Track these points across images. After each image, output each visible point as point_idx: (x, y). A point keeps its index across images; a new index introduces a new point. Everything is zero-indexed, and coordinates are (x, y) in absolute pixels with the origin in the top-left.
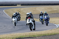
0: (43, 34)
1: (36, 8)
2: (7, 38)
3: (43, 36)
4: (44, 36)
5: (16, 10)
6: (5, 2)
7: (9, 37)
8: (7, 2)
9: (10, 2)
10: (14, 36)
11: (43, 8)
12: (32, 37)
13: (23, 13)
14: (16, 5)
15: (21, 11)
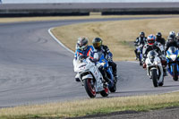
0: (168, 101)
1: (146, 23)
2: (60, 115)
3: (167, 108)
4: (173, 107)
5: (86, 28)
6: (55, 4)
7: (64, 110)
8: (59, 4)
9: (70, 4)
10: (81, 109)
11: (169, 23)
12: (135, 112)
13: (108, 38)
14: (88, 14)
15: (101, 31)
